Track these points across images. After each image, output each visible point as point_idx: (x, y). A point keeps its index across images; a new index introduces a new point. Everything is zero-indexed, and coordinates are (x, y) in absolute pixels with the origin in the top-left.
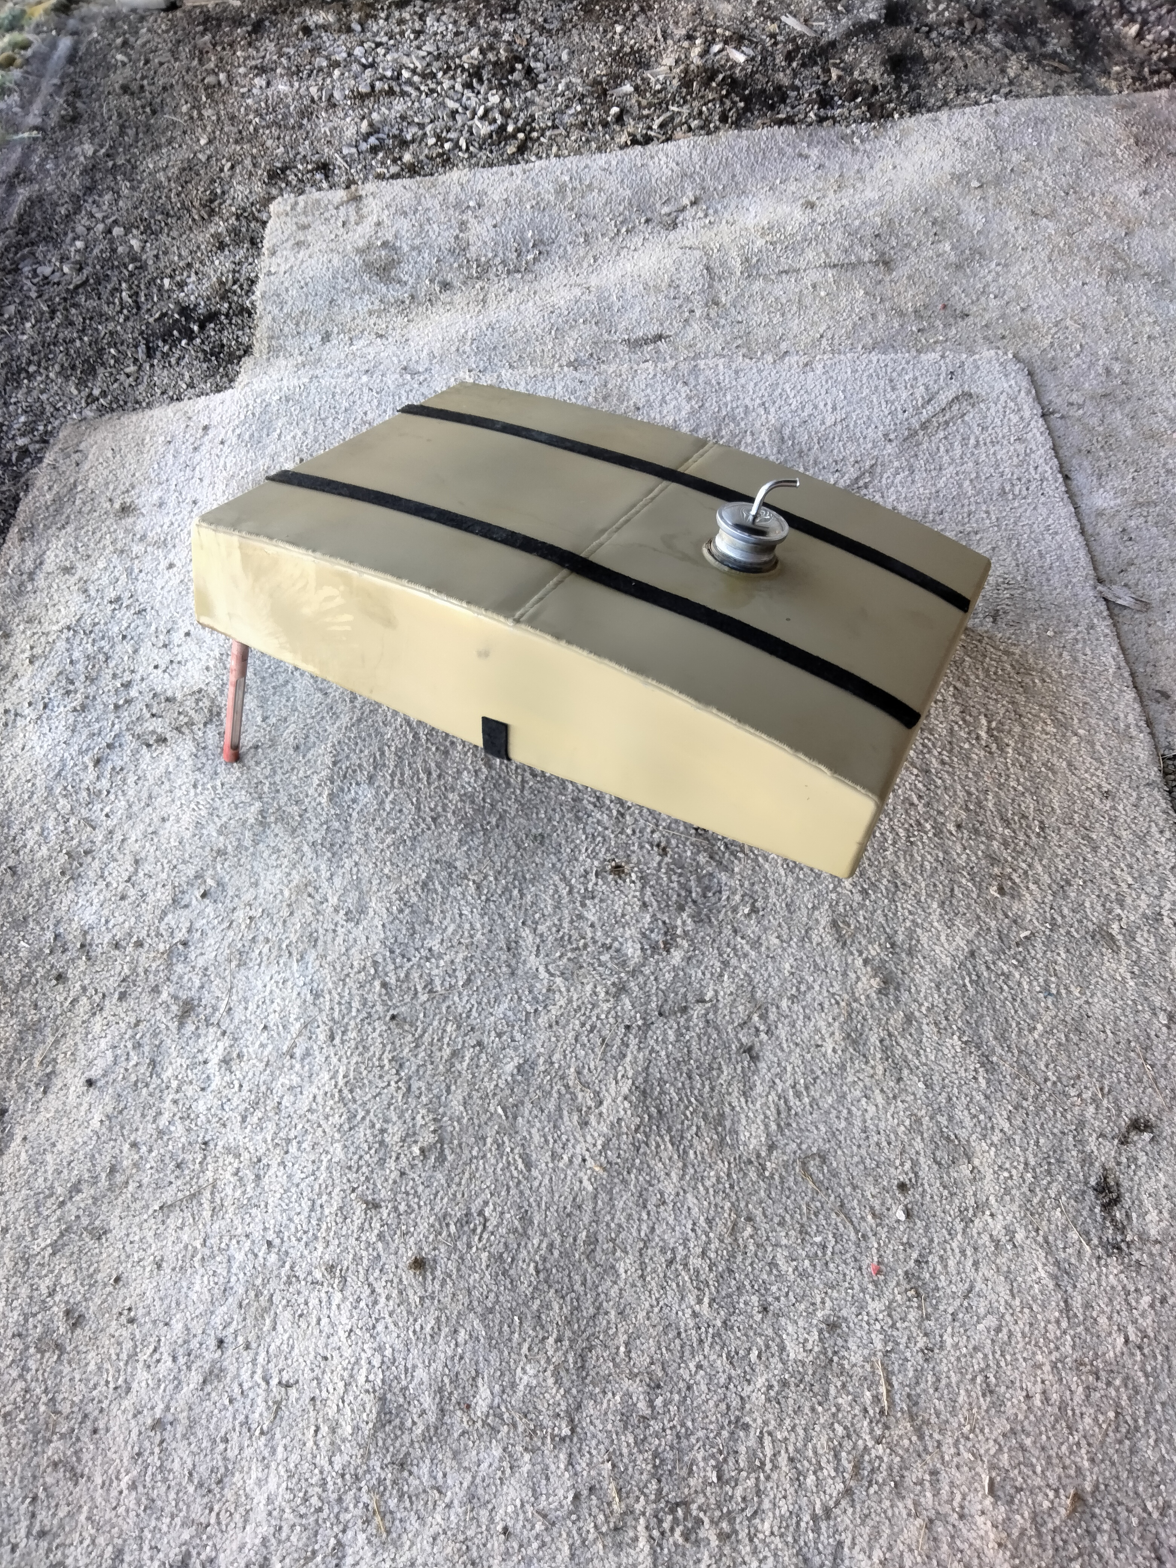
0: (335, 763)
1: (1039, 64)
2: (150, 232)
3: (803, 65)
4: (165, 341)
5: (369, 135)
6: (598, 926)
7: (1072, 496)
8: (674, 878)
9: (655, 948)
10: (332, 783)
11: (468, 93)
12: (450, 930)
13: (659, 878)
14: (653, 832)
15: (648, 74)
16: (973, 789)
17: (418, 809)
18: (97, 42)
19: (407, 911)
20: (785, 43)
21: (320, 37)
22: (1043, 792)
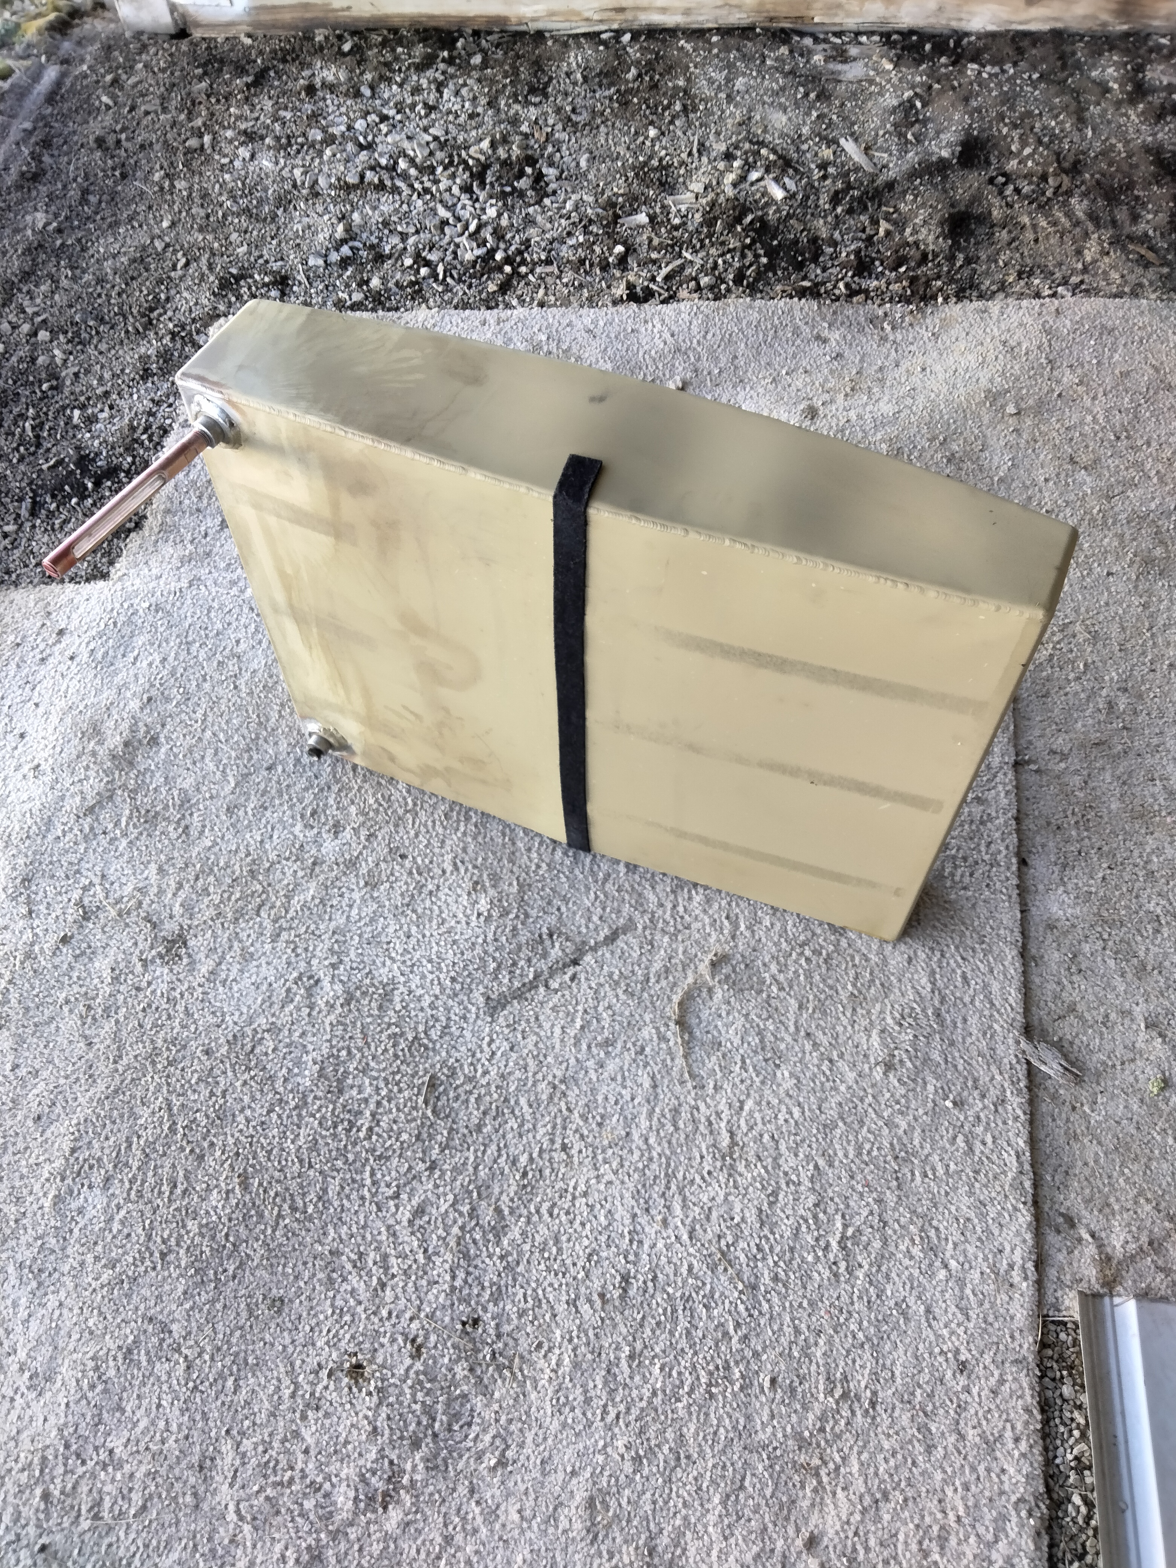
0: (73, 1151)
1: (1124, 248)
2: (78, 341)
3: (850, 211)
4: (54, 496)
5: (344, 241)
6: (313, 1453)
7: (1023, 891)
8: (420, 1396)
9: (371, 1499)
10: (63, 1179)
11: (465, 199)
12: (142, 1424)
13: (402, 1393)
14: (411, 1319)
15: (669, 201)
16: (803, 1326)
17: (149, 1237)
18: (86, 76)
19: (100, 1388)
20: (835, 179)
21: (324, 99)
22: (888, 1347)
